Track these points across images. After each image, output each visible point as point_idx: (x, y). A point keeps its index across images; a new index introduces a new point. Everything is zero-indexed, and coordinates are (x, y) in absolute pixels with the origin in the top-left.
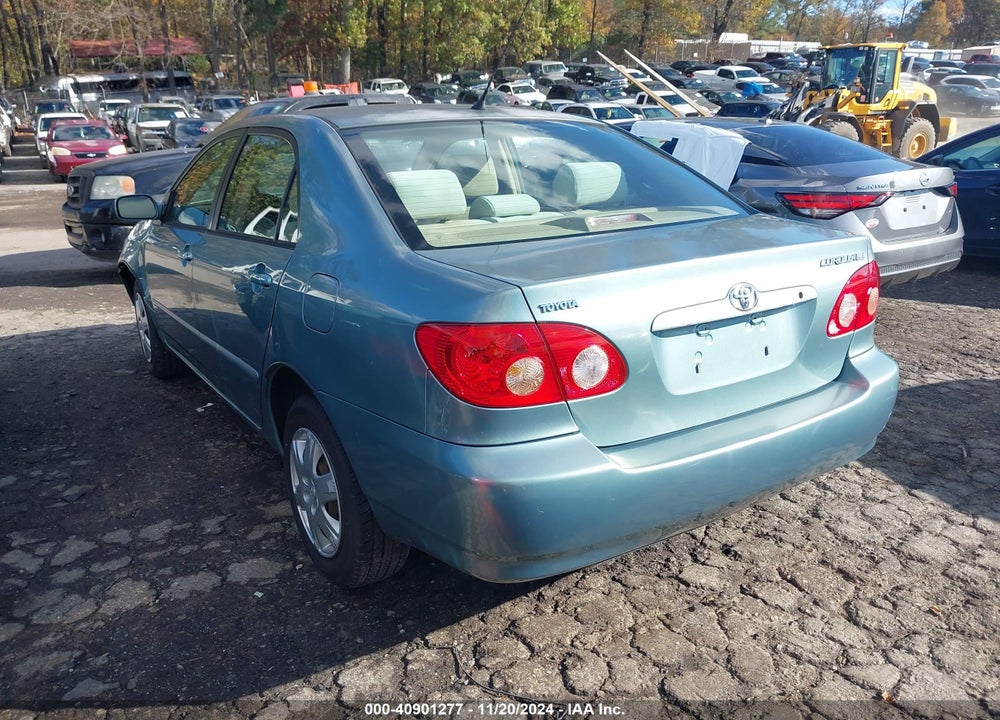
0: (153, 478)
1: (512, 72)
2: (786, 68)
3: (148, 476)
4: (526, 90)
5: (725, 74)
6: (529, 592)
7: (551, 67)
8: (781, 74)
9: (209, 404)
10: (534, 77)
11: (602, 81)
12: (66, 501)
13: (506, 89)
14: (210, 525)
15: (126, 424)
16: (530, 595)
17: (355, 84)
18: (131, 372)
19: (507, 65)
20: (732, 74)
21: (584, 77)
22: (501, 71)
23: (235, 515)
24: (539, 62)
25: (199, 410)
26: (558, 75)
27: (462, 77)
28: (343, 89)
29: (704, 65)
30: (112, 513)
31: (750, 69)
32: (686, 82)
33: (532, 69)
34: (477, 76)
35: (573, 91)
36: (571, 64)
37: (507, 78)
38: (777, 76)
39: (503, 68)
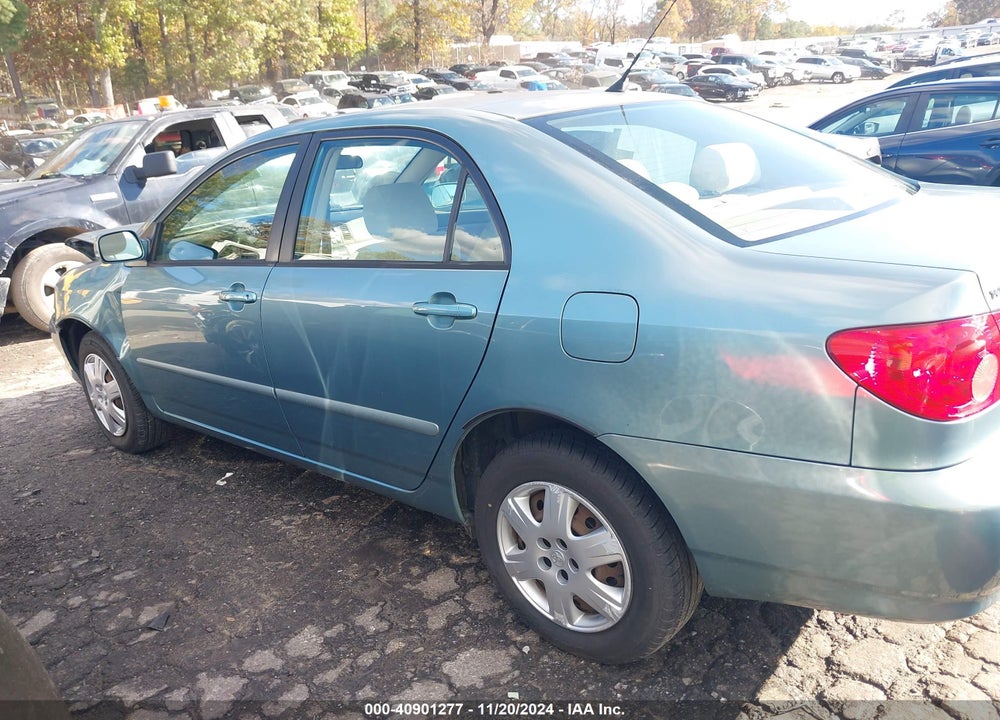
0: (241, 577)
1: (293, 84)
2: (558, 67)
3: (233, 576)
4: (312, 101)
5: (506, 74)
6: (806, 621)
7: (331, 77)
8: (558, 72)
9: (228, 475)
10: (319, 88)
11: (388, 88)
12: (151, 629)
13: (292, 102)
14: (368, 620)
15: (143, 516)
16: (809, 623)
17: (121, 107)
18: (90, 451)
19: (284, 78)
20: (513, 73)
21: (369, 85)
22: (281, 84)
23: (386, 603)
24: (318, 73)
25: (220, 483)
26: (342, 84)
27: (241, 93)
28: (108, 112)
29: (480, 67)
30: (228, 633)
31: (529, 68)
32: (471, 85)
33: (312, 80)
34: (255, 91)
35: (365, 100)
36: (350, 73)
37: (289, 90)
38: (554, 74)
39: (283, 81)
